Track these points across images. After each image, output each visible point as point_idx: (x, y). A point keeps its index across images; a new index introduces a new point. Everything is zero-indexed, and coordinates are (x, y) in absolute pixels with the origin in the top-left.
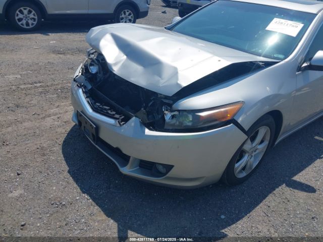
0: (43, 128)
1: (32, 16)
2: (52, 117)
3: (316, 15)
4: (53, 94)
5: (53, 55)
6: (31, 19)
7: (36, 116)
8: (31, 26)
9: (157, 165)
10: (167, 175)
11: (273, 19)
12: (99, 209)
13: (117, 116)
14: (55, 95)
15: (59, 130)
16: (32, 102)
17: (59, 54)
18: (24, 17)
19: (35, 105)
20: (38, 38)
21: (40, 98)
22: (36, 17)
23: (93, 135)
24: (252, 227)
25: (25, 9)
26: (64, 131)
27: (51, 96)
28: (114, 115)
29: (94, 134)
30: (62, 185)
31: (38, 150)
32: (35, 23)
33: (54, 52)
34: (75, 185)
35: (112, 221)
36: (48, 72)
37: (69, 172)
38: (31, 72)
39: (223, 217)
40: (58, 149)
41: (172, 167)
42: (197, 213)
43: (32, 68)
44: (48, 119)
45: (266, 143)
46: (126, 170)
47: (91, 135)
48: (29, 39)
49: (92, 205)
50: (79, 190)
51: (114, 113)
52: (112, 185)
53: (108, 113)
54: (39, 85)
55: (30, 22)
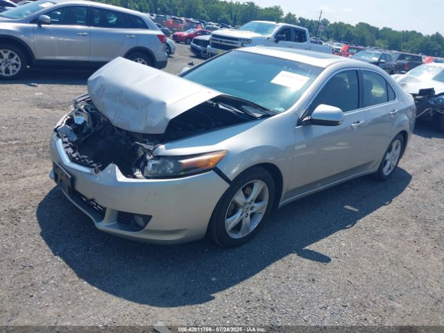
0: (14, 189)
1: (13, 61)
2: (27, 178)
3: (324, 69)
4: (31, 153)
5: (37, 109)
6: (13, 65)
7: (7, 176)
8: (11, 74)
9: (136, 217)
10: (147, 228)
11: (280, 71)
12: (72, 271)
13: (94, 165)
14: (35, 155)
15: (35, 192)
16: (4, 161)
17: (45, 108)
18: (3, 62)
19: (7, 165)
20: (20, 88)
21: (14, 157)
22: (20, 63)
23: (69, 188)
24: (244, 288)
25: (5, 52)
26: (40, 193)
27: (29, 155)
28: (91, 164)
29: (70, 186)
30: (31, 247)
31: (6, 212)
32: (18, 70)
33: (38, 106)
34: (47, 248)
35: (86, 283)
36: (28, 128)
37: (42, 234)
38: (6, 128)
39: (214, 279)
40: (32, 212)
41: (150, 217)
42: (185, 275)
43: (9, 123)
44: (23, 180)
45: (265, 202)
46: (102, 225)
47: (67, 188)
48: (8, 89)
49: (64, 267)
50: (51, 253)
51: (92, 162)
52: (91, 249)
53: (85, 162)
54: (15, 142)
55: (11, 68)
